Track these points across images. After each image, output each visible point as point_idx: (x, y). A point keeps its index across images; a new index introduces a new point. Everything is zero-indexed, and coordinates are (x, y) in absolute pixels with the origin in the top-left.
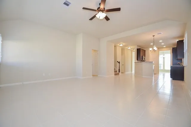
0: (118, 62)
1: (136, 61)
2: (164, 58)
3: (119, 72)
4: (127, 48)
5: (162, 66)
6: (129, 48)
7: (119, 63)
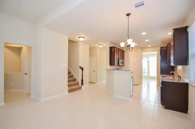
0: (80, 67)
1: (109, 67)
2: (148, 62)
3: (82, 84)
4: (98, 46)
5: (146, 71)
6: (101, 46)
7: (82, 69)
